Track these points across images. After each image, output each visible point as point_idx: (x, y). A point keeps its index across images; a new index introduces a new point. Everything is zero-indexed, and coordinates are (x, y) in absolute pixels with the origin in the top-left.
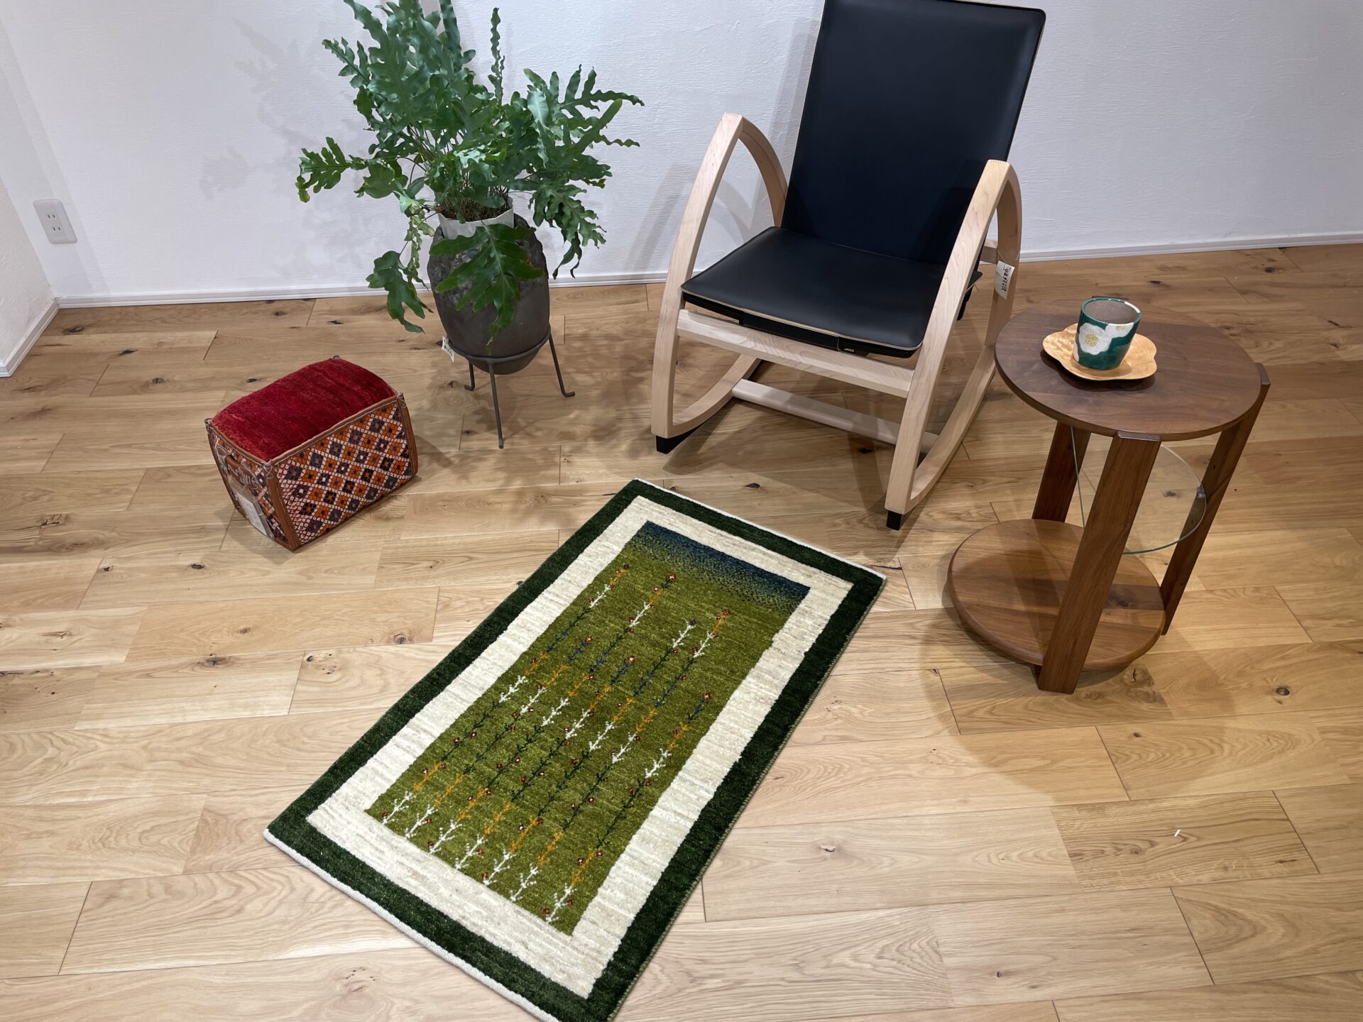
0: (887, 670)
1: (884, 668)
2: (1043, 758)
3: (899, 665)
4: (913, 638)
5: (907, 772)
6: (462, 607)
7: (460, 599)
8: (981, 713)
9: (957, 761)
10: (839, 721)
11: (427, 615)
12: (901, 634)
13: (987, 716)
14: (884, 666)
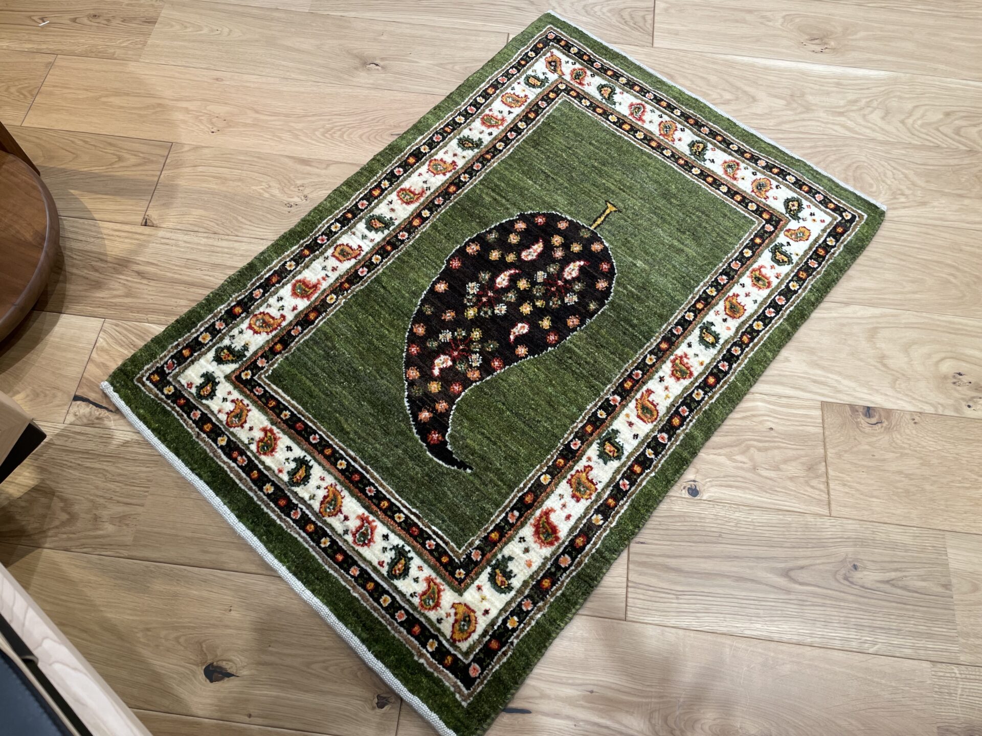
0: (206, 235)
1: (207, 237)
2: (104, 103)
3: (186, 238)
4: (139, 274)
5: (257, 116)
6: (786, 461)
7: (791, 479)
8: (133, 160)
9: (197, 117)
10: (299, 182)
11: (839, 456)
12: (152, 283)
13: (127, 156)
14: (204, 241)
